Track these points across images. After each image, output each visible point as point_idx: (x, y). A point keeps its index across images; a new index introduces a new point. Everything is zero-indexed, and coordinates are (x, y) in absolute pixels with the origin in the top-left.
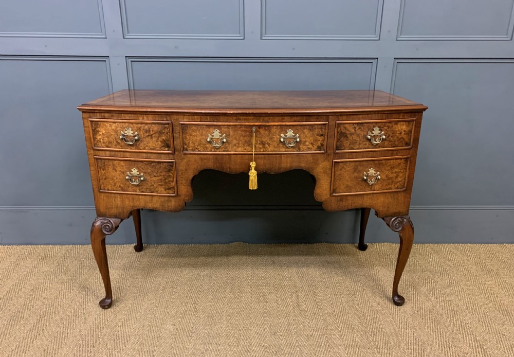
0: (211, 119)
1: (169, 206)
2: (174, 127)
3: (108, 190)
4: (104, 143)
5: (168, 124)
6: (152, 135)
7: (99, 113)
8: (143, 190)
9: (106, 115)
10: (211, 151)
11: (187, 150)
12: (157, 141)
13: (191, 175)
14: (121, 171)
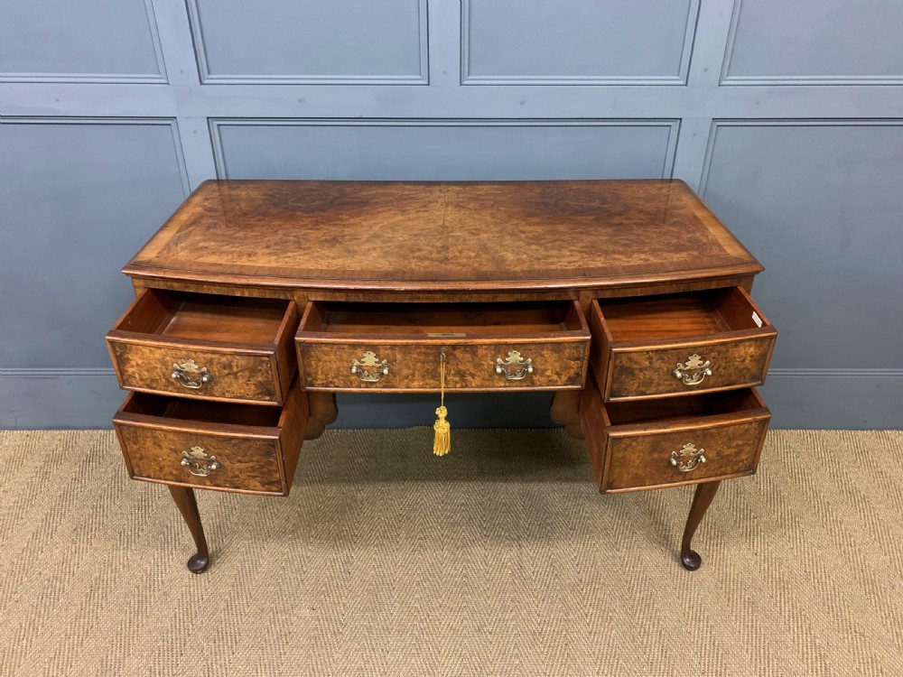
4: (141, 380)
6: (235, 374)
12: (247, 385)
14: (171, 449)
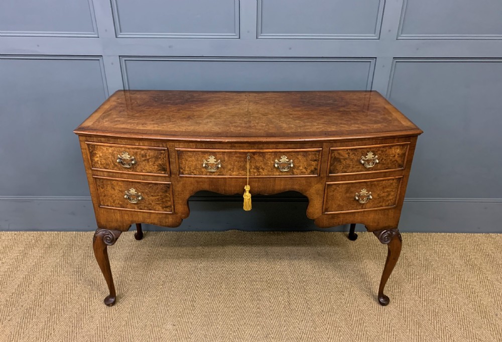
0: (207, 146)
1: (166, 222)
2: (170, 153)
3: (108, 206)
4: (101, 164)
5: (164, 150)
6: (148, 159)
7: (95, 137)
8: (141, 207)
9: (103, 140)
10: (207, 175)
11: (183, 174)
12: (154, 165)
13: (187, 195)
14: (119, 190)
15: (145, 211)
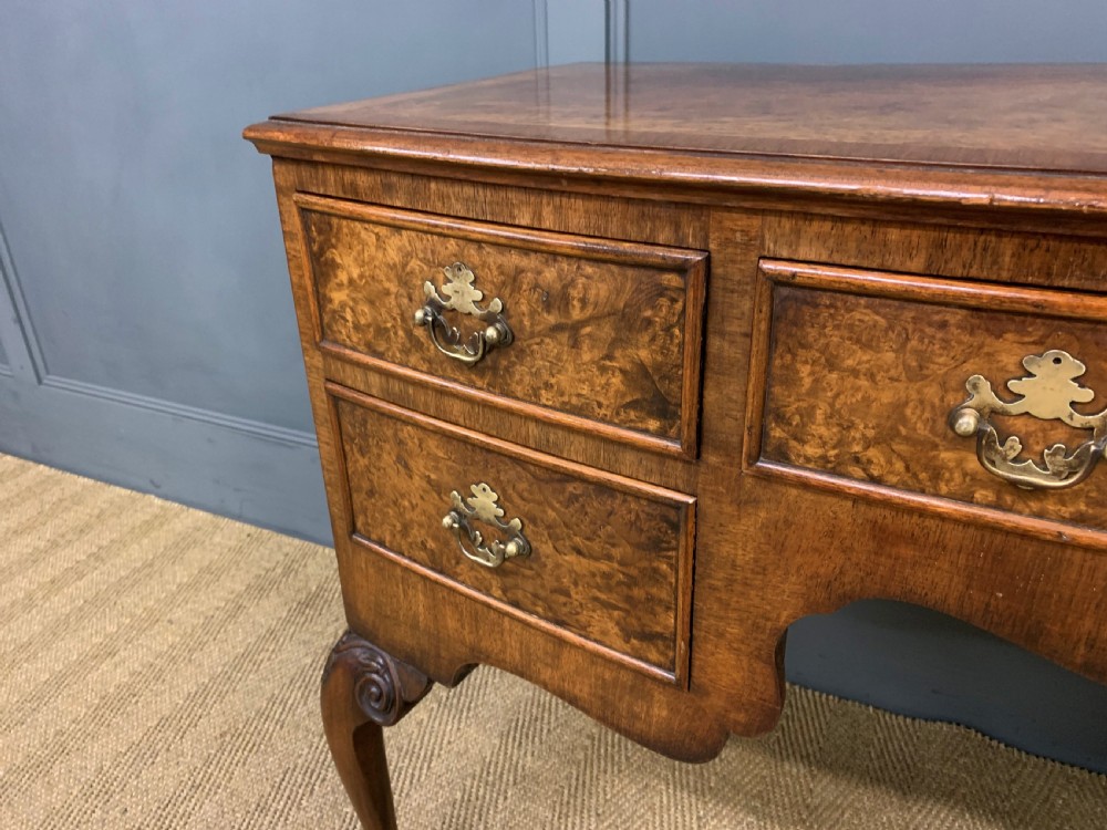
1: (636, 717)
2: (718, 296)
3: (381, 543)
4: (357, 327)
5: (681, 269)
6: (575, 328)
7: (334, 165)
8: (520, 594)
9: (363, 180)
10: (970, 500)
12: (603, 370)
13: (783, 601)
15: (532, 619)
